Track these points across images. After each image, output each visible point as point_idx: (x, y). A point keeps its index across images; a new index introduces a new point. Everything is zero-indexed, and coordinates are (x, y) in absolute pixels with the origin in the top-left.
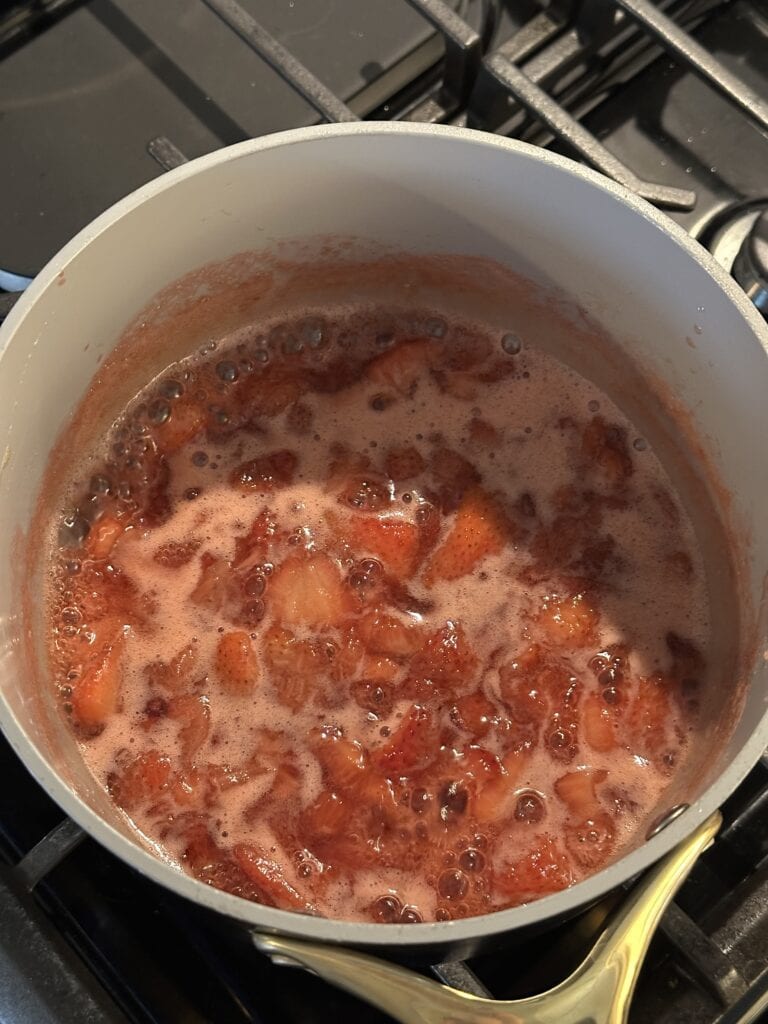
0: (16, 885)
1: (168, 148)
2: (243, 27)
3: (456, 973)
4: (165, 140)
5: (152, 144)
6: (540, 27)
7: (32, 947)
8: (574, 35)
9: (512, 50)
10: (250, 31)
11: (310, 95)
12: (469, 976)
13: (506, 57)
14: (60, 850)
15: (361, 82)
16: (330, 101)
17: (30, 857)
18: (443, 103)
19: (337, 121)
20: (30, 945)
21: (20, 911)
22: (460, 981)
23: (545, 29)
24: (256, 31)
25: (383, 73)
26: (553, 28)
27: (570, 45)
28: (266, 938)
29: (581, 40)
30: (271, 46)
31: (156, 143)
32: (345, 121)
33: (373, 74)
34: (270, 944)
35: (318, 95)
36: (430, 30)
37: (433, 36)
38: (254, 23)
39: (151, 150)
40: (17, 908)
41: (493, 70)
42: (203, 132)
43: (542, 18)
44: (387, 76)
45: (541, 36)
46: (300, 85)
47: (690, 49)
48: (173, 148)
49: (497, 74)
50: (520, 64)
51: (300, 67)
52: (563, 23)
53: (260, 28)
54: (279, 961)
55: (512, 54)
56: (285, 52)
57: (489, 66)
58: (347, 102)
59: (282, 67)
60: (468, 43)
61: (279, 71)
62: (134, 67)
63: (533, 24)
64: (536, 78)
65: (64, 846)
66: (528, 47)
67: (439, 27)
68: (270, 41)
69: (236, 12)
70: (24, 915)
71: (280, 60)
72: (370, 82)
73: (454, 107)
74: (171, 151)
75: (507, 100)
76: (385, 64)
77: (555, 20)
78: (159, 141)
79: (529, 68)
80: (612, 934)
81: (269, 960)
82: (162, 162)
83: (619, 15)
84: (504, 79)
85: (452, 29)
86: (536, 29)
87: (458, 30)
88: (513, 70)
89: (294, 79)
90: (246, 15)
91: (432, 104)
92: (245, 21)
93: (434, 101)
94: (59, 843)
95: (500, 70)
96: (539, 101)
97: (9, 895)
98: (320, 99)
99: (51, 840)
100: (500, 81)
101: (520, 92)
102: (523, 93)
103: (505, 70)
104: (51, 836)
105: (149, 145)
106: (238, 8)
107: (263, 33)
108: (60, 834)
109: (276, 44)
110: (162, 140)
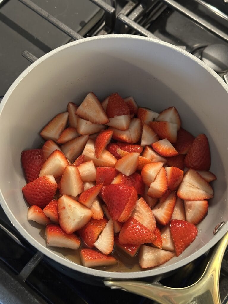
0: (20, 281)
1: (28, 53)
2: (45, 15)
4: (27, 51)
5: (23, 53)
7: (28, 298)
8: (141, 6)
10: (47, 16)
11: (68, 32)
13: (123, 14)
14: (32, 268)
15: (80, 28)
16: (74, 34)
18: (106, 30)
19: (78, 40)
21: (22, 288)
23: (132, 5)
24: (49, 16)
25: (86, 24)
26: (134, 5)
27: (140, 9)
28: (108, 281)
29: (143, 7)
30: (54, 20)
31: (24, 52)
32: (80, 39)
33: (83, 24)
34: (110, 283)
35: (71, 32)
36: (99, 8)
38: (48, 14)
39: (23, 55)
41: (121, 18)
43: (131, 2)
44: (87, 25)
45: (131, 7)
46: (64, 30)
47: (176, 5)
48: (29, 53)
49: (122, 20)
50: (128, 15)
51: (64, 25)
52: (137, 3)
53: (49, 15)
54: (113, 288)
55: (125, 13)
56: (58, 21)
57: (119, 18)
58: (78, 32)
59: (58, 25)
60: (112, 12)
61: (57, 27)
64: (133, 19)
65: (33, 266)
66: (128, 11)
67: (102, 8)
68: (53, 18)
69: (42, 11)
70: (24, 289)
71: (57, 23)
72: (83, 27)
73: (110, 31)
74: (29, 54)
76: (86, 21)
77: (135, 2)
78: (25, 52)
79: (130, 17)
80: (211, 263)
81: (110, 288)
82: (27, 58)
84: (124, 21)
85: (107, 9)
86: (129, 6)
87: (108, 8)
88: (126, 18)
89: (62, 28)
90: (45, 12)
91: (103, 31)
92: (45, 13)
93: (103, 30)
94: (31, 266)
95: (122, 19)
96: (136, 26)
97: (18, 284)
98: (71, 33)
99: (28, 265)
100: (123, 21)
101: (129, 24)
102: (130, 24)
103: (124, 18)
104: (28, 264)
105: (22, 53)
106: (42, 10)
107: (51, 16)
108: (31, 263)
109: (55, 19)
110: (26, 51)
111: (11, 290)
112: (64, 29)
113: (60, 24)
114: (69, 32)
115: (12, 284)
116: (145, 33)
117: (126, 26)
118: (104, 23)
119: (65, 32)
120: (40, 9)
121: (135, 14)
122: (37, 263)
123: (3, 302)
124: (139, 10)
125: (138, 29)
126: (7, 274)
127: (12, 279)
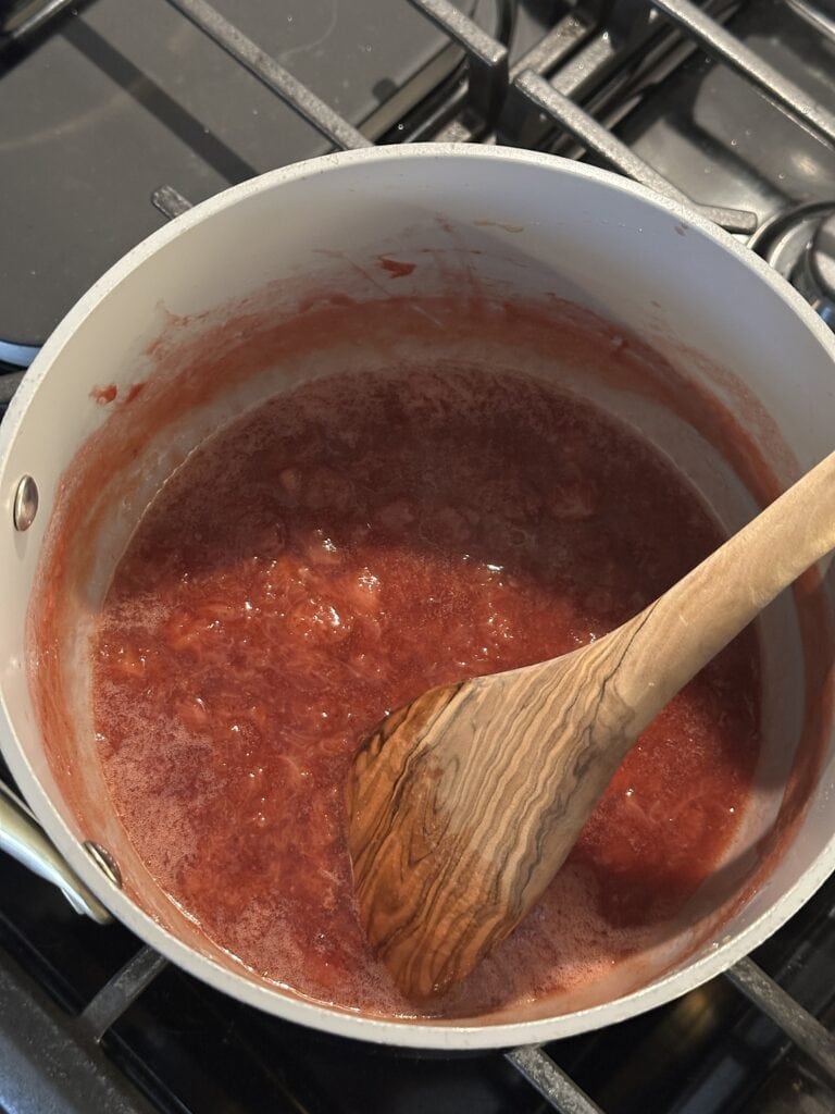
0: (82, 1039)
1: (175, 198)
2: (245, 55)
3: (568, 1097)
4: (171, 189)
5: (157, 194)
6: (568, 32)
7: (106, 1105)
8: (606, 37)
9: (538, 60)
10: (253, 59)
11: (326, 128)
12: (583, 1099)
13: (534, 69)
14: (128, 995)
15: (373, 103)
16: (344, 131)
17: (94, 1004)
18: (468, 124)
19: (350, 149)
20: (103, 1102)
21: (90, 1066)
22: (573, 1105)
23: (574, 34)
24: (261, 59)
25: (396, 91)
26: (582, 32)
27: (601, 50)
29: (614, 43)
30: (279, 76)
31: (160, 193)
33: (386, 92)
35: (335, 128)
36: (444, 39)
37: (447, 47)
38: (257, 50)
39: (156, 202)
40: (86, 1063)
41: (525, 88)
42: (205, 171)
43: (569, 22)
44: (401, 93)
45: (569, 42)
46: (314, 118)
48: (180, 198)
49: (529, 93)
50: (548, 75)
51: (312, 97)
52: (593, 25)
53: (265, 55)
55: (539, 64)
56: (294, 82)
57: (521, 85)
58: (358, 127)
59: (293, 99)
60: (495, 60)
61: (289, 103)
62: (122, 99)
63: (559, 29)
64: (566, 92)
65: (132, 990)
66: (556, 55)
67: (456, 40)
68: (276, 69)
69: (236, 37)
70: (95, 1069)
71: (290, 91)
72: (383, 103)
73: (480, 128)
74: (179, 202)
75: (539, 117)
76: (399, 81)
77: (584, 23)
78: (165, 192)
79: (559, 80)
82: (166, 212)
83: (653, 14)
84: (537, 99)
85: (476, 46)
86: (563, 34)
87: (482, 44)
88: (543, 85)
89: (306, 111)
90: (249, 43)
91: (455, 128)
92: (247, 47)
93: (458, 121)
94: (125, 987)
95: (532, 89)
96: (579, 121)
97: (76, 1050)
98: (338, 132)
99: (116, 985)
100: (533, 100)
101: (555, 113)
102: (559, 112)
103: (538, 89)
104: (114, 982)
105: (153, 197)
106: (239, 34)
107: (269, 62)
108: (126, 978)
109: (283, 72)
110: (166, 189)
111: (48, 1069)
112: (313, 112)
113: (301, 96)
114: (329, 126)
115: (53, 1046)
116: (612, 150)
117: (543, 117)
118: (464, 88)
119: (317, 124)
120: (233, 30)
121: (581, 71)
122: (146, 979)
123: (18, 1109)
124: (598, 53)
125: (584, 133)
126: (38, 1009)
127: (55, 1030)
